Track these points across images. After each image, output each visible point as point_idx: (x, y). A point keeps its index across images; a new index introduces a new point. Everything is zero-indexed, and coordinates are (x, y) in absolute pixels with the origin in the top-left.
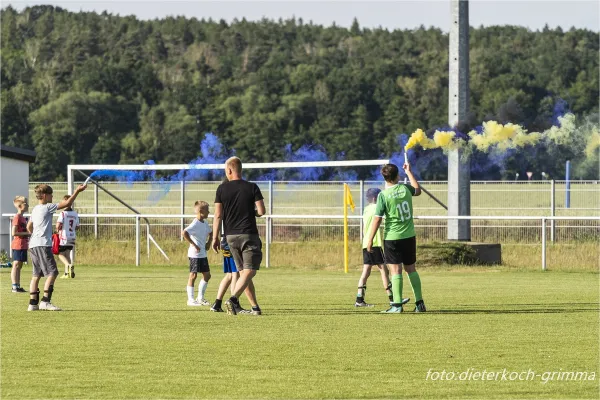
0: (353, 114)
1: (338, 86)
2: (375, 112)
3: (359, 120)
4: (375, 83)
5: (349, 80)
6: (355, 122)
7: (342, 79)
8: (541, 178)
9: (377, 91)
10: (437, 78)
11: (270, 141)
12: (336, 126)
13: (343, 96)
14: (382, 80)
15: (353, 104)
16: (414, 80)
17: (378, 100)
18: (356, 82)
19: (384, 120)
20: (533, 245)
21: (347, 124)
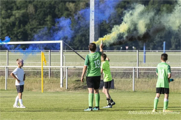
0: (46, 19)
1: (39, 6)
3: (48, 22)
4: (56, 5)
5: (44, 4)
7: (41, 3)
8: (132, 49)
9: (57, 9)
10: (85, 3)
11: (7, 32)
12: (38, 25)
13: (41, 11)
14: (59, 4)
15: (46, 15)
16: (74, 4)
17: (57, 13)
18: (47, 5)
20: (129, 80)
21: (43, 24)
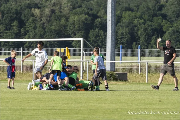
0: (12, 25)
1: (5, 12)
2: (22, 24)
3: (14, 27)
4: (21, 11)
5: (10, 9)
6: (13, 28)
7: (7, 9)
9: (23, 15)
10: (50, 9)
12: (4, 30)
13: (8, 17)
14: (25, 10)
15: (12, 20)
16: (40, 10)
17: (23, 18)
18: (13, 11)
19: (26, 28)
21: (10, 29)
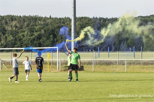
2: (55, 36)
3: (51, 38)
4: (55, 30)
5: (49, 29)
7: (47, 29)
8: (93, 51)
10: (69, 29)
11: (31, 43)
12: (46, 40)
13: (48, 33)
14: (57, 29)
15: (50, 34)
17: (56, 33)
18: (51, 29)
19: (57, 38)
20: (91, 66)
21: (49, 39)
